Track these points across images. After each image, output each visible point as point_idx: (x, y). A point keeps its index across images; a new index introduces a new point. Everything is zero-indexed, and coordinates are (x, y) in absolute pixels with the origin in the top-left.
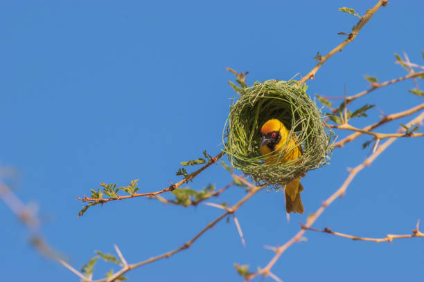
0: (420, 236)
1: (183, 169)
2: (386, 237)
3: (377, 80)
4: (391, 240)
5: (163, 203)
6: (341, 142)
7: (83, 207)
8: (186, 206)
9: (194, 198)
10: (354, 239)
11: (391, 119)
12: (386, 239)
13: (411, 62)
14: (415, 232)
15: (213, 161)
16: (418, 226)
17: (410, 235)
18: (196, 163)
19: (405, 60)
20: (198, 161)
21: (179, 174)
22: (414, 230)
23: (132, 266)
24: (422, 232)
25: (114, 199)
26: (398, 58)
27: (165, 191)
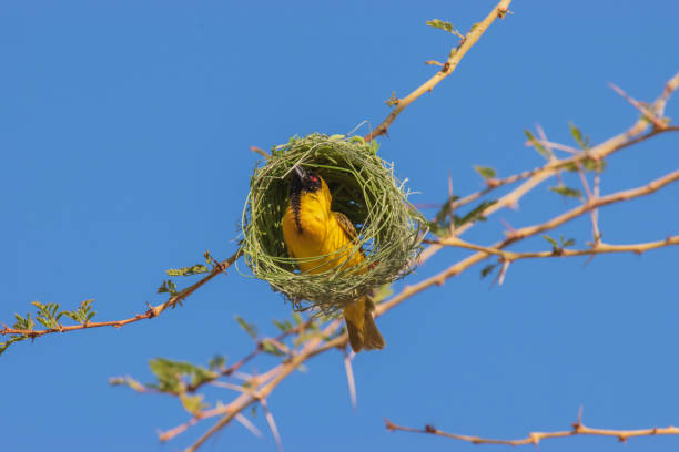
0: (585, 434)
1: (169, 282)
2: (529, 436)
3: (496, 172)
4: (536, 442)
5: (138, 393)
6: (440, 277)
8: (177, 394)
9: (193, 379)
10: (475, 443)
11: (522, 237)
12: (529, 440)
13: (550, 140)
14: (576, 427)
15: (219, 269)
16: (580, 415)
17: (567, 433)
18: (193, 272)
19: (539, 137)
20: (195, 269)
21: (163, 290)
22: (574, 422)
24: (588, 426)
25: (54, 331)
26: (529, 136)
27: (139, 318)
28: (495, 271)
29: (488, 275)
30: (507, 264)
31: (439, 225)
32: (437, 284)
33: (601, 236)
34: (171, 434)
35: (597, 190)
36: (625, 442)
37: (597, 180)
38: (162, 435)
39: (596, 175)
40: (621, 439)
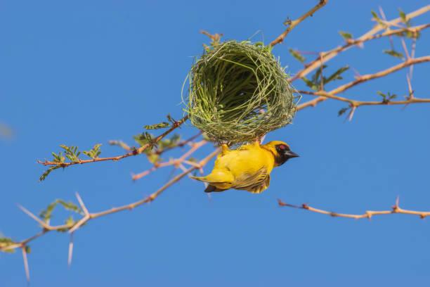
0: (400, 213)
1: (146, 133)
2: (365, 213)
3: (352, 36)
4: (370, 217)
6: (314, 101)
7: (44, 172)
11: (366, 80)
12: (366, 215)
14: (395, 208)
15: (176, 125)
16: (397, 202)
17: (389, 212)
18: (159, 127)
19: (381, 17)
20: (162, 125)
21: (142, 138)
22: (393, 206)
23: (93, 215)
24: (402, 208)
25: (76, 163)
26: (374, 15)
27: (128, 155)
28: (347, 112)
29: (343, 114)
30: (355, 108)
31: (314, 83)
32: (312, 105)
33: (413, 92)
34: (139, 176)
35: (413, 53)
36: (424, 219)
37: (414, 46)
38: (134, 176)
39: (414, 42)
40: (422, 217)
